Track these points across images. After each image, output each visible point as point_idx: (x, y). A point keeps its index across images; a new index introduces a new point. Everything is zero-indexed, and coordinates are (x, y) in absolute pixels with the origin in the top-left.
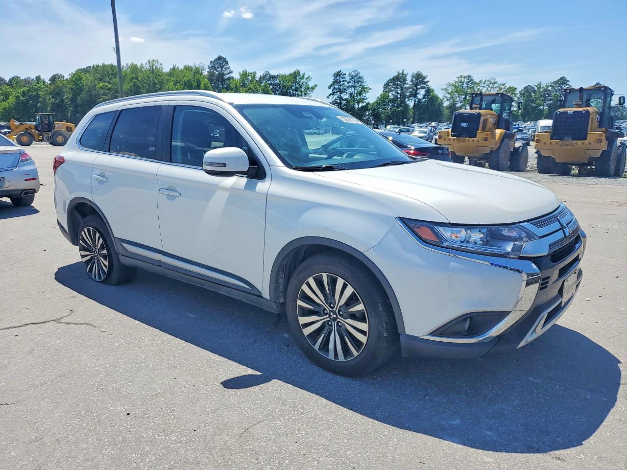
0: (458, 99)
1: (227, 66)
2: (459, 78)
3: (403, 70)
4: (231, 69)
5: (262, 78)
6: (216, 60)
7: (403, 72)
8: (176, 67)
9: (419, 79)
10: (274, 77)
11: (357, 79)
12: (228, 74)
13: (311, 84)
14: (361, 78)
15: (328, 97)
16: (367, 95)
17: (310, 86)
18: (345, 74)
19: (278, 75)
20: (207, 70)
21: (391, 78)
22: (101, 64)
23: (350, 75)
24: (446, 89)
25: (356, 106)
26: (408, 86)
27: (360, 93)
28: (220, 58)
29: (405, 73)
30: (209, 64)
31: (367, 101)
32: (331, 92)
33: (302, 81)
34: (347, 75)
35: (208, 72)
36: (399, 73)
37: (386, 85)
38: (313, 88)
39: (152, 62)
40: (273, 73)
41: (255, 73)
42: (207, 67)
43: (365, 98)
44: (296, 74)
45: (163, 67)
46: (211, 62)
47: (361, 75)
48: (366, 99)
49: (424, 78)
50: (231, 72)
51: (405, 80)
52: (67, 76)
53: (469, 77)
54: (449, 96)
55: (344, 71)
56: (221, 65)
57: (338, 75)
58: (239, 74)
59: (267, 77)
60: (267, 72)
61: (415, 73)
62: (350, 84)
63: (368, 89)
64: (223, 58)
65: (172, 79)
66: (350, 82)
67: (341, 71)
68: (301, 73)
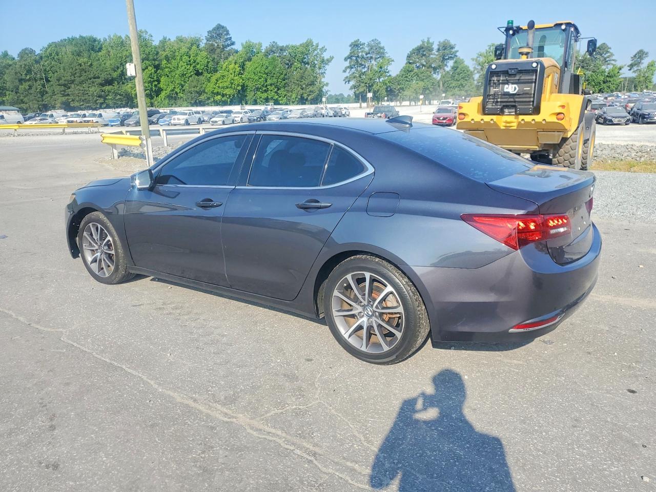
1: (228, 36)
2: (490, 46)
3: (428, 38)
4: (233, 40)
5: (268, 51)
6: (214, 29)
7: (428, 41)
8: (168, 39)
9: (447, 51)
10: (282, 49)
11: (377, 51)
12: (228, 45)
13: (326, 56)
14: (383, 48)
15: (344, 71)
16: (390, 67)
18: (363, 44)
19: (287, 46)
20: (205, 41)
21: (415, 47)
22: (78, 37)
23: (369, 45)
24: (476, 60)
25: (377, 80)
26: (434, 56)
27: (382, 66)
28: (219, 27)
29: (431, 41)
30: (206, 34)
31: (389, 75)
32: (348, 65)
33: (316, 52)
34: (366, 45)
35: (206, 44)
36: (423, 42)
37: (409, 57)
38: (329, 61)
39: (139, 35)
40: (281, 44)
41: (260, 45)
42: (204, 38)
43: (387, 71)
44: (308, 44)
45: (153, 39)
46: (208, 32)
47: (382, 45)
49: (453, 47)
50: (233, 44)
51: (431, 50)
52: (38, 52)
54: (479, 67)
55: (362, 41)
56: (219, 35)
57: (356, 45)
58: (242, 45)
59: (273, 49)
60: (274, 42)
61: (442, 41)
62: (369, 55)
63: (390, 61)
64: (223, 27)
65: (163, 54)
66: (369, 53)
67: (358, 40)
68: (314, 43)
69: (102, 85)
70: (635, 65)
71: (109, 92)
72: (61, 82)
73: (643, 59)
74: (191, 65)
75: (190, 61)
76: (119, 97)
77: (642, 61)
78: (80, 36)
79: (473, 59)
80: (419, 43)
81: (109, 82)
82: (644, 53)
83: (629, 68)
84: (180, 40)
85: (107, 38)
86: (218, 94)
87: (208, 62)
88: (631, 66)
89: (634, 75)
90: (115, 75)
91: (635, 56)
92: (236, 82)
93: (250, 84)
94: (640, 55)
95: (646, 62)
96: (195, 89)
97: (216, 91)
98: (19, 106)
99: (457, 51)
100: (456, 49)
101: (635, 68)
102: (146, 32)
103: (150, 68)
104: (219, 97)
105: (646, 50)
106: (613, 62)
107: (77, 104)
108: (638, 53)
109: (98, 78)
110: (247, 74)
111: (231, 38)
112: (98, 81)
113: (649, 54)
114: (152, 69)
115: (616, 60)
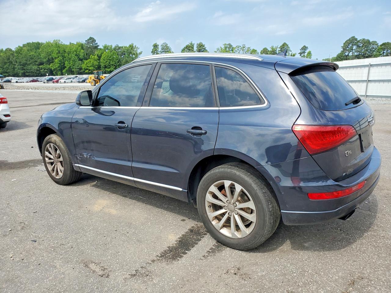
5: (115, 49)
6: (88, 40)
9: (201, 46)
10: (120, 48)
11: (166, 48)
13: (139, 51)
14: (168, 47)
18: (158, 45)
19: (123, 47)
21: (185, 46)
22: (31, 42)
23: (162, 46)
28: (91, 38)
29: (193, 43)
30: (85, 42)
33: (135, 49)
34: (160, 46)
36: (189, 44)
37: (183, 51)
38: (140, 53)
39: (56, 42)
40: (120, 46)
41: (112, 46)
44: (132, 47)
46: (86, 41)
47: (168, 46)
49: (204, 46)
50: (98, 46)
51: (193, 47)
52: (13, 50)
53: (229, 44)
55: (158, 44)
56: (92, 42)
57: (156, 46)
58: (103, 46)
59: (118, 48)
60: (117, 45)
61: (198, 43)
62: (163, 50)
64: (92, 38)
65: (67, 51)
66: (163, 49)
67: (156, 43)
68: (134, 45)
69: (39, 65)
71: (42, 68)
72: (21, 64)
74: (77, 56)
75: (77, 54)
76: (46, 70)
77: (305, 51)
78: (33, 42)
81: (41, 64)
86: (87, 69)
87: (84, 55)
88: (301, 54)
90: (45, 60)
91: (302, 48)
92: (95, 64)
93: (102, 65)
94: (304, 48)
95: (307, 51)
96: (78, 67)
97: (86, 68)
99: (206, 48)
101: (302, 55)
102: (59, 41)
104: (87, 71)
105: (307, 46)
106: (290, 52)
107: (27, 74)
109: (36, 62)
110: (101, 60)
111: (97, 43)
112: (37, 63)
113: (308, 48)
114: (61, 58)
115: (291, 51)
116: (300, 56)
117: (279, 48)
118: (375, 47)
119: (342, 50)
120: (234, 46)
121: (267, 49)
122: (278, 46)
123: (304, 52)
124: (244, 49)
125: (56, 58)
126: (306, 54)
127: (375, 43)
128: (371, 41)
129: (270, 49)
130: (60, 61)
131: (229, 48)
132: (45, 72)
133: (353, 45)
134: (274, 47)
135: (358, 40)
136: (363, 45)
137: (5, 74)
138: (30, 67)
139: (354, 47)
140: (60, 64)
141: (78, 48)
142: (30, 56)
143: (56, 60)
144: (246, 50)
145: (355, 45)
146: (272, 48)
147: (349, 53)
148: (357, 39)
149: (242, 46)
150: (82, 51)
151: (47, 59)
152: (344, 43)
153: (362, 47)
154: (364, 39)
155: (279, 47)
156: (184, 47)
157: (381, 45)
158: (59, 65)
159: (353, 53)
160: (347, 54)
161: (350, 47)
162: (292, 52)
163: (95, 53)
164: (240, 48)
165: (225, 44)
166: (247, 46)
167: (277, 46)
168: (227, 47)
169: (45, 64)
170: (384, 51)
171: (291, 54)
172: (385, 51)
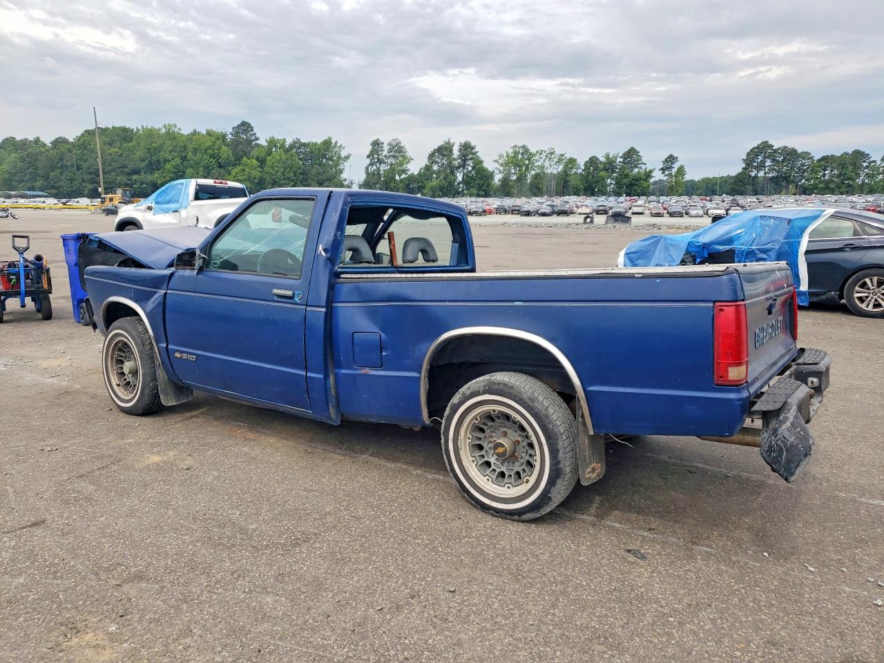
0: (513, 171)
1: (253, 132)
3: (449, 139)
4: (257, 136)
5: (292, 147)
6: (238, 126)
7: (449, 141)
8: (197, 131)
9: (467, 148)
10: (304, 145)
11: (397, 149)
12: (254, 140)
13: (344, 154)
14: (402, 148)
16: (409, 166)
17: (343, 155)
18: (383, 143)
19: (309, 143)
20: (230, 136)
21: (436, 147)
22: (111, 127)
23: (389, 144)
24: (498, 162)
25: (397, 178)
26: (455, 156)
27: (401, 164)
28: (244, 124)
29: (452, 141)
30: (231, 130)
31: (409, 173)
32: (370, 162)
33: (335, 150)
34: (386, 144)
35: (231, 139)
36: (445, 143)
37: (432, 156)
38: (347, 158)
39: (168, 128)
40: (303, 141)
41: (284, 140)
42: (230, 133)
44: (327, 143)
45: (182, 132)
46: (233, 128)
47: (402, 145)
48: (408, 170)
49: (473, 148)
50: (257, 139)
51: (451, 151)
52: (71, 140)
53: (524, 147)
54: (502, 168)
55: (382, 140)
56: (245, 132)
57: (376, 144)
58: (266, 140)
59: (297, 145)
60: (297, 139)
61: (463, 142)
63: (410, 160)
64: (247, 124)
65: (190, 146)
66: (391, 152)
67: (379, 139)
68: (333, 141)
69: (129, 174)
70: (667, 168)
71: (136, 180)
73: (673, 164)
74: (214, 158)
75: (213, 154)
76: (145, 185)
77: (673, 166)
78: (113, 127)
79: (496, 161)
80: (440, 143)
81: (136, 172)
82: (674, 157)
83: (661, 172)
84: (209, 133)
85: (140, 127)
88: (663, 170)
89: (665, 178)
90: (142, 165)
91: (666, 160)
94: (671, 159)
95: (676, 166)
98: (48, 191)
99: (476, 152)
100: (475, 151)
101: (667, 173)
102: (175, 126)
103: (176, 159)
105: (675, 155)
106: (642, 165)
108: (669, 157)
109: (125, 167)
110: (267, 169)
111: (255, 134)
112: (127, 170)
113: (679, 159)
114: (178, 161)
115: (645, 164)
116: (663, 175)
117: (621, 157)
118: (807, 164)
119: (744, 165)
120: (533, 150)
121: (597, 159)
122: (618, 155)
123: (671, 168)
124: (553, 156)
125: (167, 161)
126: (674, 170)
127: (806, 155)
128: (799, 151)
129: (603, 159)
130: (175, 168)
131: (522, 154)
132: (141, 188)
133: (765, 158)
134: (611, 156)
135: (774, 148)
136: (785, 158)
137: (52, 190)
138: (110, 176)
139: (768, 163)
140: (174, 173)
141: (215, 142)
142: (111, 154)
143: (168, 166)
144: (556, 160)
145: (769, 157)
146: (607, 157)
147: (758, 172)
148: (773, 146)
149: (548, 152)
150: (224, 148)
151: (147, 162)
152: (748, 154)
153: (783, 161)
154: (785, 147)
155: (620, 155)
156: (433, 150)
157: (819, 161)
158: (172, 175)
159: (765, 173)
160: (753, 174)
161: (759, 161)
162: (647, 166)
163: (252, 154)
164: (545, 154)
165: (516, 146)
166: (558, 152)
167: (616, 153)
168: (519, 152)
169: (143, 173)
170: (824, 171)
171: (645, 170)
172: (826, 172)
